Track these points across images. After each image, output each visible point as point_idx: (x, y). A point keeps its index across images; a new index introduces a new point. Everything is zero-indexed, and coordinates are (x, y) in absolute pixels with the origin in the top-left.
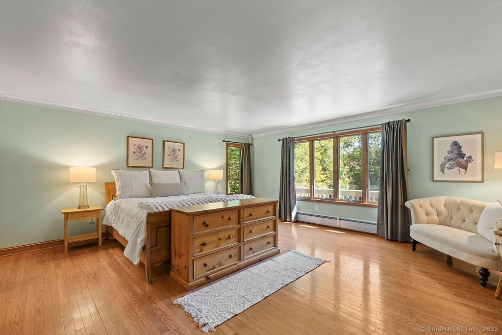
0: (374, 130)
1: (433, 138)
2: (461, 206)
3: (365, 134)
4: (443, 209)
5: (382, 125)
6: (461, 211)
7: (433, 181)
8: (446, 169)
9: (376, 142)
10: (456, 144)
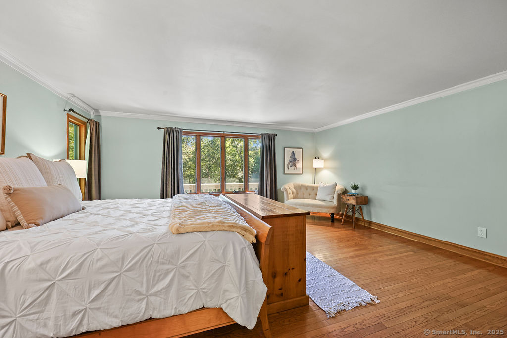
0: (254, 136)
1: (284, 148)
2: (308, 188)
3: (246, 138)
4: (294, 190)
5: (262, 134)
6: (308, 190)
7: (284, 173)
8: (289, 167)
9: (256, 146)
10: (293, 153)
